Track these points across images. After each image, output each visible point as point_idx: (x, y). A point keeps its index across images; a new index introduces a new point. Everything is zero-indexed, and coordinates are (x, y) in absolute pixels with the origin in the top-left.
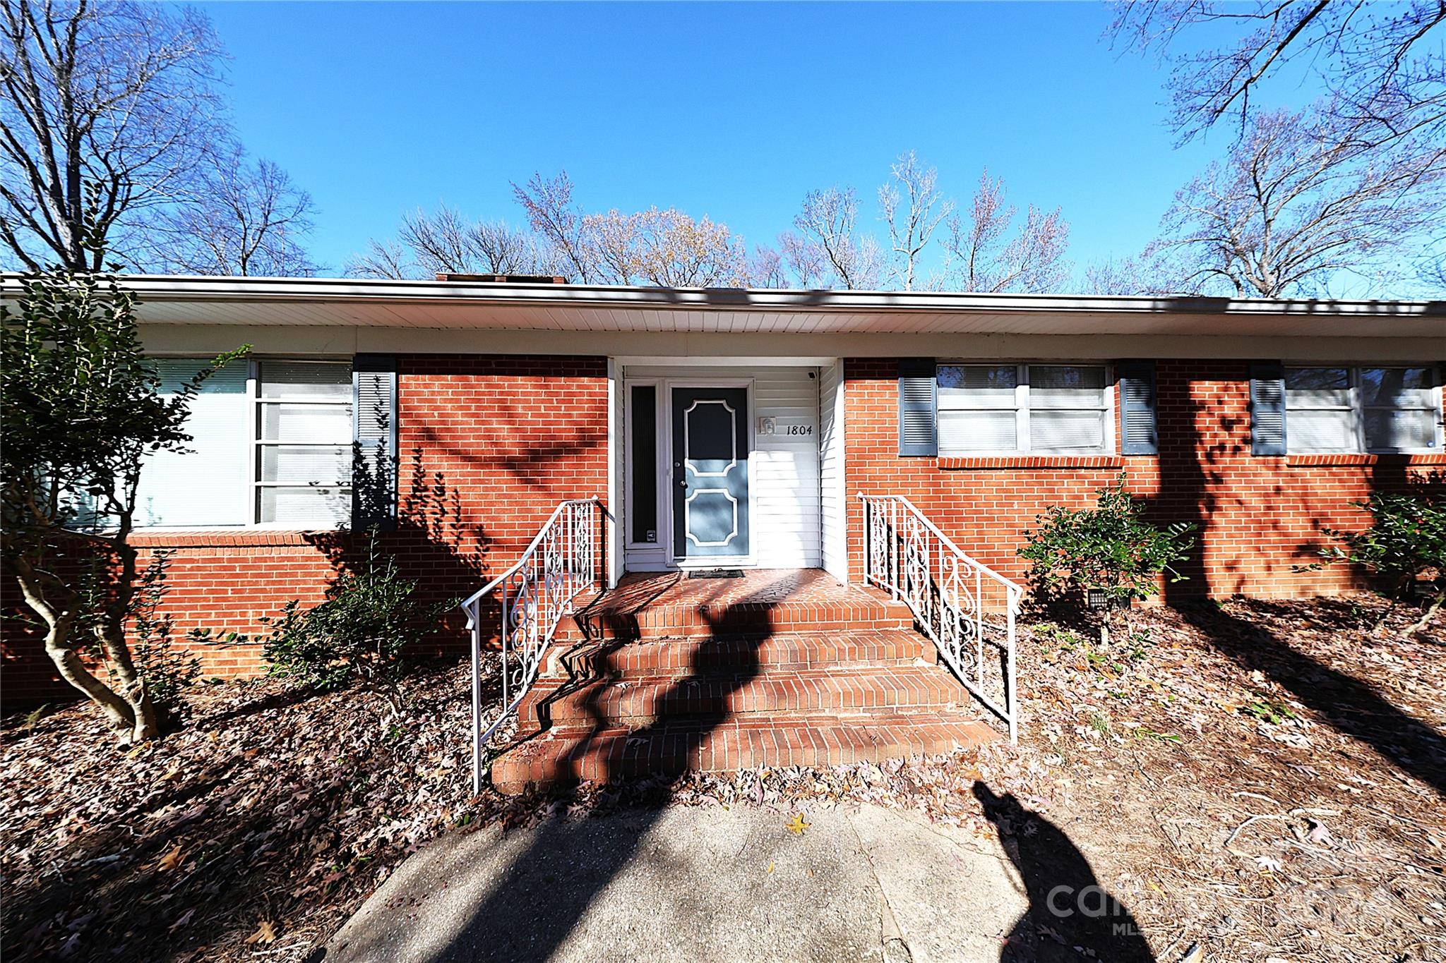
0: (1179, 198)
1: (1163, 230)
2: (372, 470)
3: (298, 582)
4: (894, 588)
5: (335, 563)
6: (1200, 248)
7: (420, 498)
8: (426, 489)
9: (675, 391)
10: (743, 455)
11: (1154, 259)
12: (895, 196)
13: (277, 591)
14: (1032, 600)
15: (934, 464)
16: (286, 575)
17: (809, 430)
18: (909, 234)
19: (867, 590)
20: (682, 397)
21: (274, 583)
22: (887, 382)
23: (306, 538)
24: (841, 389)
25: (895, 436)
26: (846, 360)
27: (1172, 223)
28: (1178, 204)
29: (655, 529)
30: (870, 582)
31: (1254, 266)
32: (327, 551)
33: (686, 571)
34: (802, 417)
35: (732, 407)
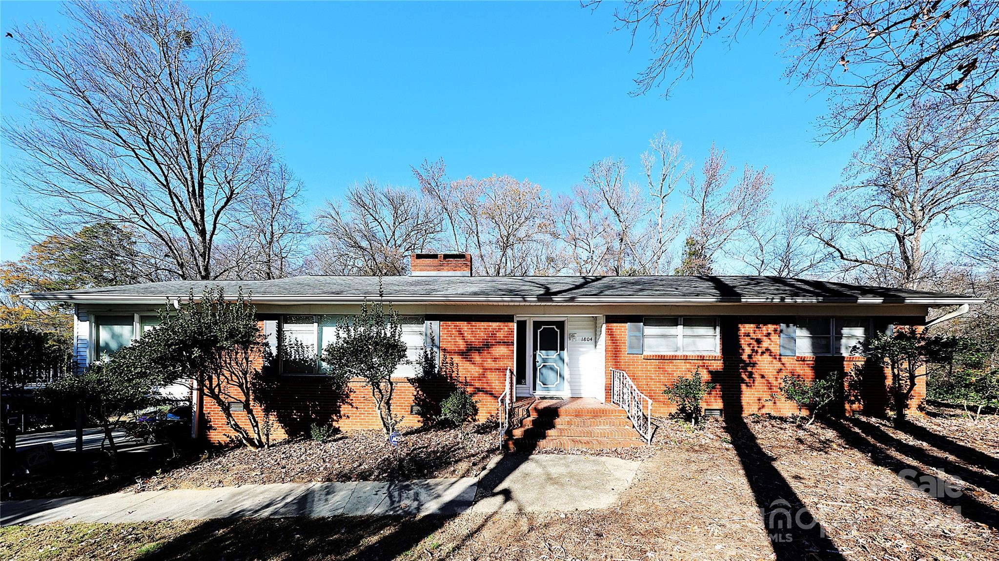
0: (855, 157)
1: (844, 178)
2: (429, 356)
3: (406, 395)
4: (621, 404)
5: (416, 389)
6: (872, 190)
7: (445, 366)
8: (447, 363)
9: (534, 322)
10: (562, 349)
11: (838, 198)
12: (653, 159)
13: (399, 398)
14: (679, 412)
15: (641, 357)
16: (402, 392)
17: (591, 339)
18: (661, 185)
19: (612, 405)
20: (537, 325)
21: (398, 395)
22: (623, 324)
23: (408, 380)
24: (604, 326)
25: (626, 346)
26: (606, 316)
27: (850, 174)
28: (855, 161)
29: (525, 379)
30: (613, 402)
31: (908, 205)
32: (413, 384)
33: (537, 397)
34: (589, 334)
35: (558, 329)
